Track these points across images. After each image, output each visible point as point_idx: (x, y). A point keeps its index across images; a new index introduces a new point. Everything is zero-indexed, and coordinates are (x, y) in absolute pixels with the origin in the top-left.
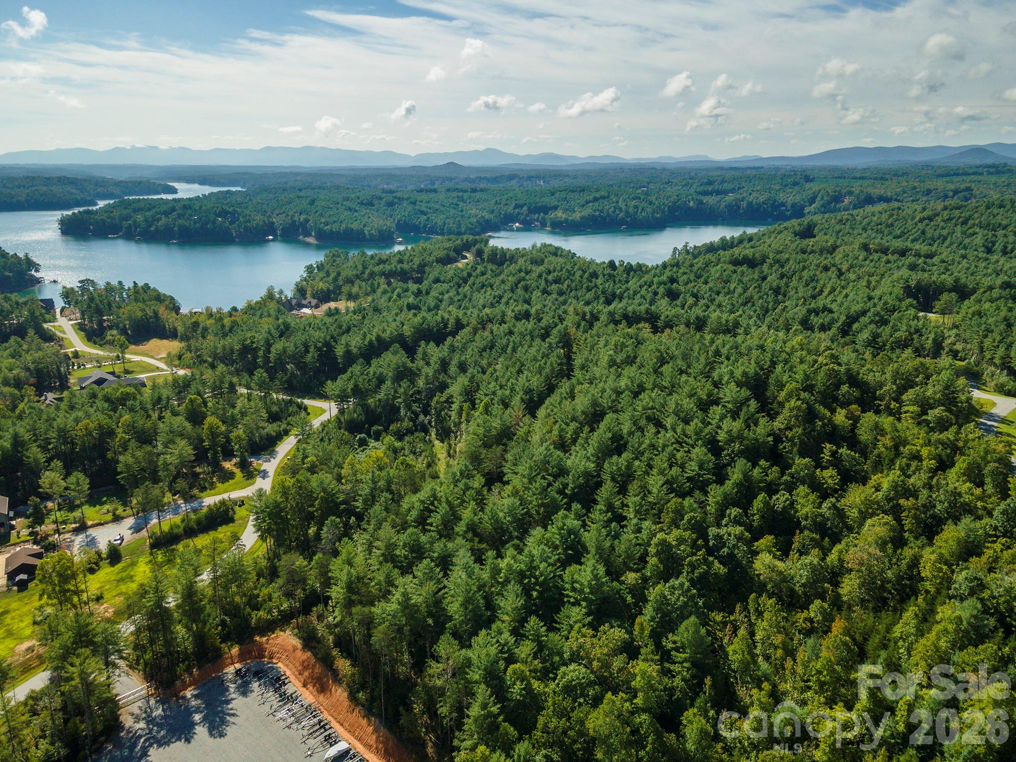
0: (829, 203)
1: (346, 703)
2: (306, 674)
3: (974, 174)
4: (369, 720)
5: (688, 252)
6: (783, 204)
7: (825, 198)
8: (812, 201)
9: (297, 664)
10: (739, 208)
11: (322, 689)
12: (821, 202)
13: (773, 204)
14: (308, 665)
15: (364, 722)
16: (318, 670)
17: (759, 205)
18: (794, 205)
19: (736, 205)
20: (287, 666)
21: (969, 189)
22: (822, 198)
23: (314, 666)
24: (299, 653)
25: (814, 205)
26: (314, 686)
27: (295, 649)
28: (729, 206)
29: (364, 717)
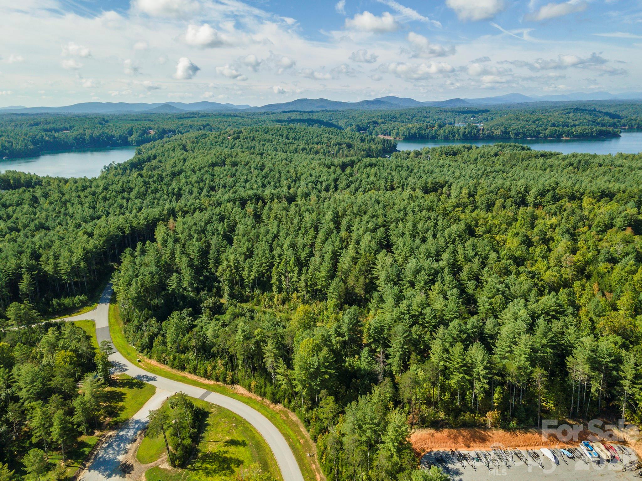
0: (143, 134)
1: (508, 435)
2: (460, 440)
3: (193, 117)
4: (529, 432)
5: (116, 169)
6: (113, 136)
7: (139, 131)
8: (131, 133)
9: (447, 441)
10: (84, 139)
11: (484, 440)
12: (138, 134)
13: (107, 136)
14: (455, 435)
15: (529, 435)
16: (465, 433)
17: (98, 138)
18: (120, 136)
19: (81, 138)
20: (439, 447)
21: (208, 125)
22: (137, 132)
23: (460, 433)
24: (438, 435)
25: (133, 137)
26: (475, 442)
27: (433, 435)
28: (75, 139)
29: (526, 433)
